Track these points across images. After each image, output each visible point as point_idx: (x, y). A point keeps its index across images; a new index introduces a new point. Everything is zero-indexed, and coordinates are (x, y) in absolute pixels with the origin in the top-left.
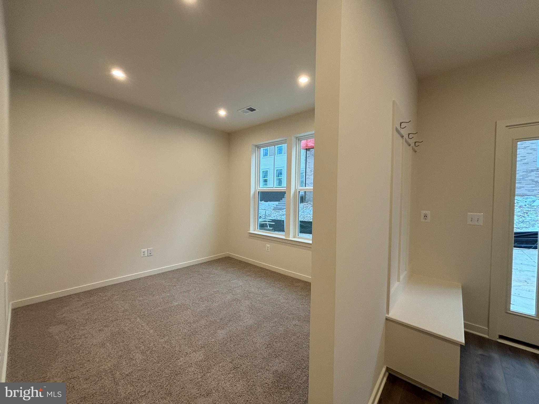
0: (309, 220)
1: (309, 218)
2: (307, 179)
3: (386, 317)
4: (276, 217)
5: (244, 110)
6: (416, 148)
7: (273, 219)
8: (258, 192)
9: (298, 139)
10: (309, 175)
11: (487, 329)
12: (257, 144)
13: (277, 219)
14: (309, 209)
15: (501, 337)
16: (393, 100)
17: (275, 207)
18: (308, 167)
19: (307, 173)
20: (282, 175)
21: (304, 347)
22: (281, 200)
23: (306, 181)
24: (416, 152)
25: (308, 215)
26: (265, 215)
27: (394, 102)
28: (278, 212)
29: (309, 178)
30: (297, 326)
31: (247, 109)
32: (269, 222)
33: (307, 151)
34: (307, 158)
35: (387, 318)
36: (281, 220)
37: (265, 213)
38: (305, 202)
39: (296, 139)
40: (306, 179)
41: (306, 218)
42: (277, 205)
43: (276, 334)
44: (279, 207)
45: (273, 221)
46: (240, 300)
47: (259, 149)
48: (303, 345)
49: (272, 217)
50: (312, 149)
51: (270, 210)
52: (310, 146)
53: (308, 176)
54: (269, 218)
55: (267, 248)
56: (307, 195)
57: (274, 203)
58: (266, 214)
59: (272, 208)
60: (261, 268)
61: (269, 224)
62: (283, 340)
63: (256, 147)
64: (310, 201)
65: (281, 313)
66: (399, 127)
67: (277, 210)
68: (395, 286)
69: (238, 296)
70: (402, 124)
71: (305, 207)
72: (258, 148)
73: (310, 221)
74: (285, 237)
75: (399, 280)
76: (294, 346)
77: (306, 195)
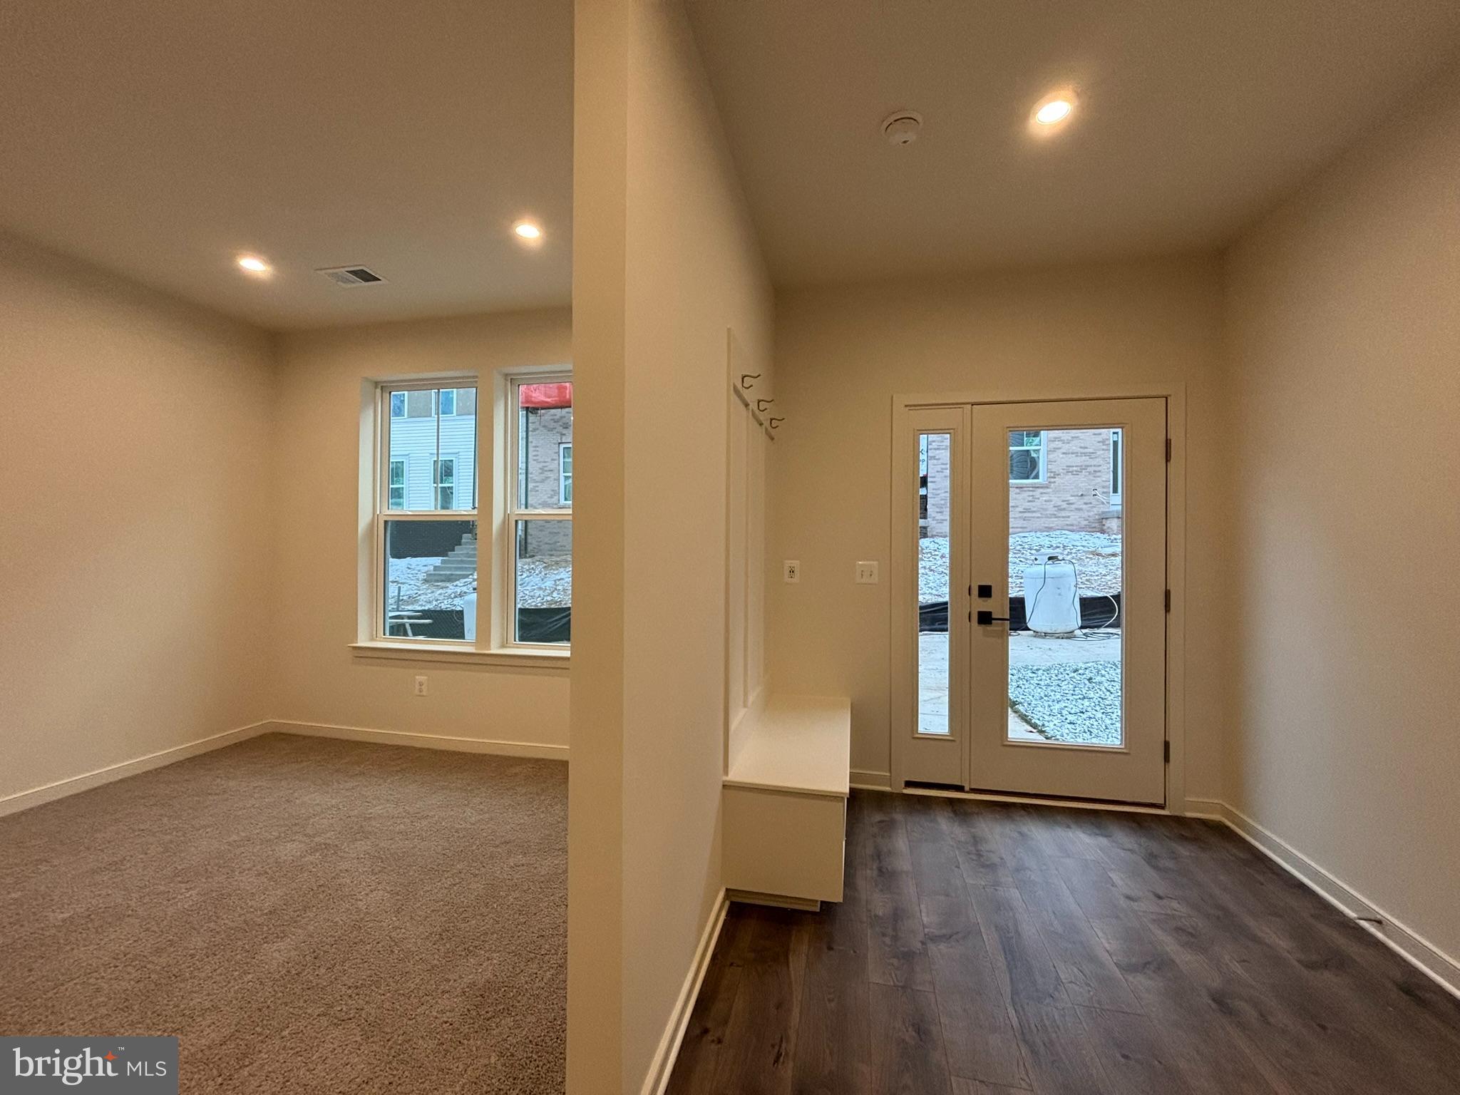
0: (539, 604)
1: (539, 599)
2: (531, 491)
3: (724, 782)
4: (435, 603)
5: (336, 273)
6: (773, 432)
7: (426, 608)
8: (386, 522)
9: (511, 379)
10: (537, 482)
11: (888, 774)
12: (379, 379)
13: (438, 609)
14: (537, 575)
15: (909, 784)
16: (728, 327)
17: (432, 572)
18: (534, 460)
19: (530, 476)
20: (452, 476)
21: (543, 908)
22: (450, 553)
23: (529, 499)
24: (772, 439)
25: (535, 591)
26: (399, 599)
27: (729, 330)
28: (442, 588)
29: (537, 489)
30: (521, 868)
31: (347, 272)
32: (410, 618)
33: (530, 414)
34: (530, 433)
35: (726, 783)
36: (452, 611)
37: (397, 591)
38: (528, 555)
39: (506, 380)
40: (529, 493)
41: (529, 601)
42: (436, 568)
43: (463, 902)
44: (442, 573)
45: (426, 614)
46: (336, 846)
47: (388, 395)
48: (541, 905)
49: (422, 605)
50: (543, 411)
51: (412, 582)
52: (537, 400)
53: (534, 484)
54: (410, 608)
55: (417, 687)
56: (531, 535)
57: (426, 560)
58: (401, 594)
59: (422, 576)
60: (398, 747)
61: (410, 625)
62: (483, 910)
63: (376, 387)
64: (540, 553)
65: (474, 847)
66: (739, 386)
67: (438, 581)
68: (739, 717)
69: (328, 835)
70: (745, 379)
71: (527, 570)
72: (382, 390)
73: (542, 607)
74: (476, 649)
75: (745, 706)
76: (515, 913)
77: (529, 537)
